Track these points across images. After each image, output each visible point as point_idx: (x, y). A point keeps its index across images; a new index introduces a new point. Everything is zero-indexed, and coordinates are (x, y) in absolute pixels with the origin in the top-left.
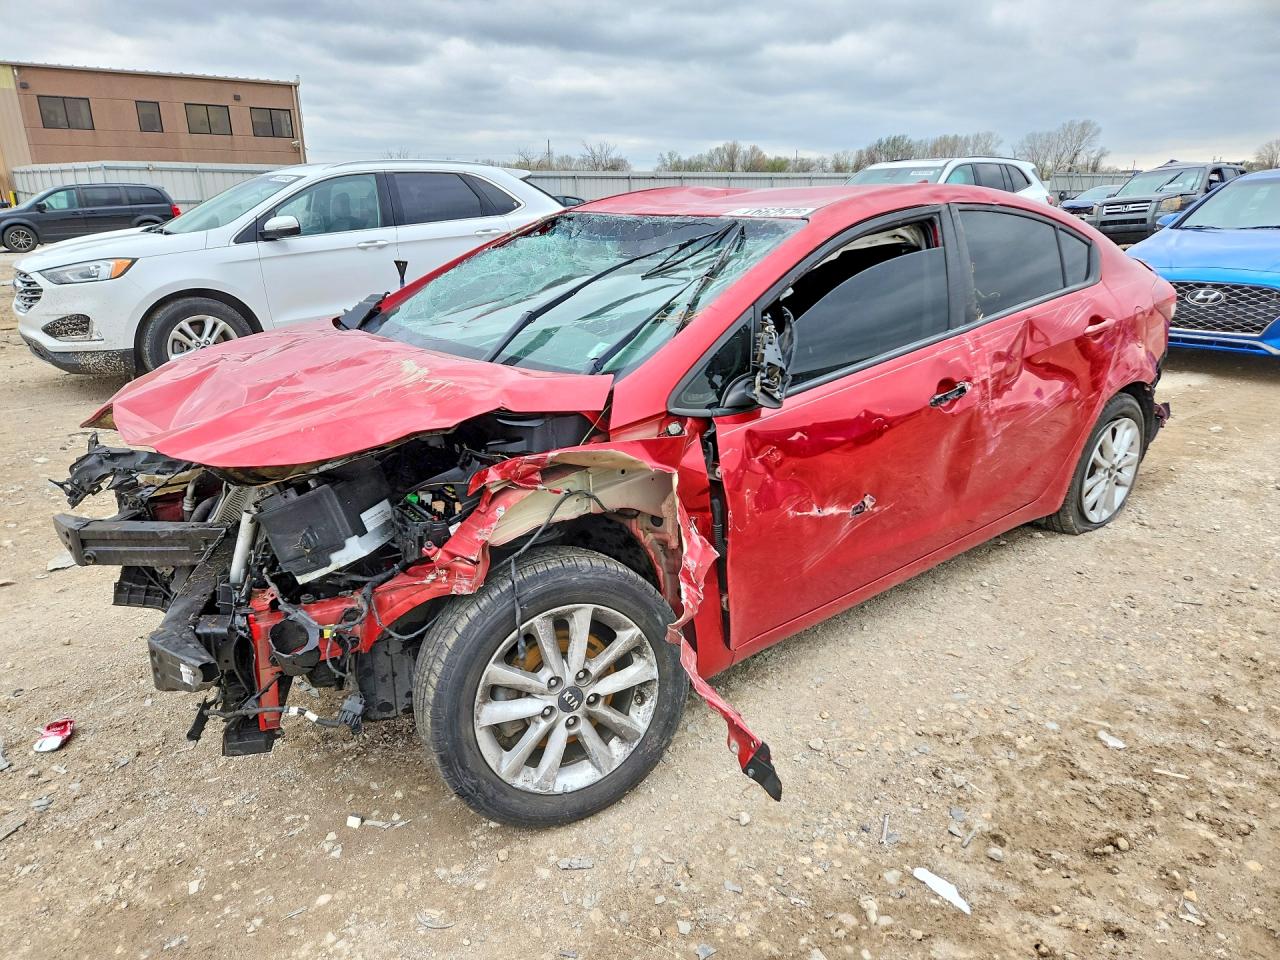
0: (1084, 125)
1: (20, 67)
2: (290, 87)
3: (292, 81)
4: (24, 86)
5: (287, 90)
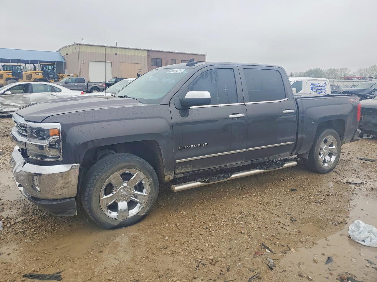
1: (149, 51)
2: (205, 56)
4: (149, 56)
5: (204, 56)
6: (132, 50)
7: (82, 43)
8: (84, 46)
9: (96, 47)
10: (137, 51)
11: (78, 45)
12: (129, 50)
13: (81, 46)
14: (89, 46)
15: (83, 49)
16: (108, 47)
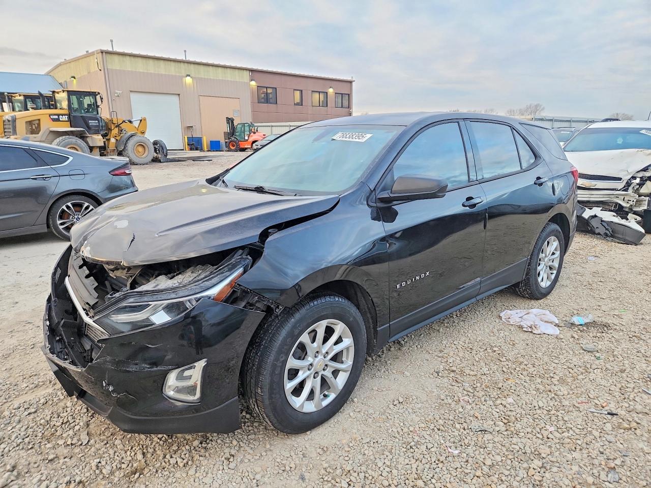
0: (537, 106)
1: (252, 71)
3: (349, 79)
5: (349, 84)
6: (220, 70)
7: (110, 49)
8: (116, 57)
9: (144, 61)
10: (229, 70)
11: (102, 52)
12: (214, 68)
13: (109, 56)
14: (128, 58)
15: (115, 64)
16: (171, 61)
